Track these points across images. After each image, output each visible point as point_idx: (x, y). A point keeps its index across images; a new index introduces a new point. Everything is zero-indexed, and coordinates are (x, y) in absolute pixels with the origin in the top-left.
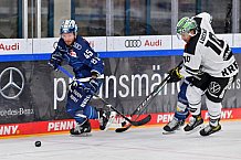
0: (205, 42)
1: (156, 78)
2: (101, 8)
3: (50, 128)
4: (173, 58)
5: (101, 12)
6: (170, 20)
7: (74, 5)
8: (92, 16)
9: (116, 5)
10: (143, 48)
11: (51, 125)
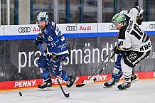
0: (131, 31)
1: (87, 52)
2: (50, 5)
3: (16, 85)
4: (99, 39)
6: (96, 13)
7: (32, 3)
9: (60, 3)
10: (79, 32)
11: (17, 84)
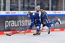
2: (18, 4)
5: (17, 5)
8: (15, 6)
